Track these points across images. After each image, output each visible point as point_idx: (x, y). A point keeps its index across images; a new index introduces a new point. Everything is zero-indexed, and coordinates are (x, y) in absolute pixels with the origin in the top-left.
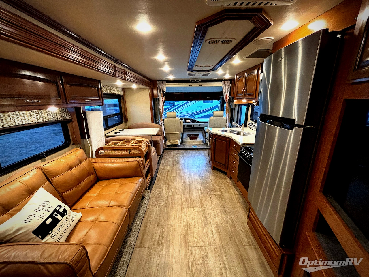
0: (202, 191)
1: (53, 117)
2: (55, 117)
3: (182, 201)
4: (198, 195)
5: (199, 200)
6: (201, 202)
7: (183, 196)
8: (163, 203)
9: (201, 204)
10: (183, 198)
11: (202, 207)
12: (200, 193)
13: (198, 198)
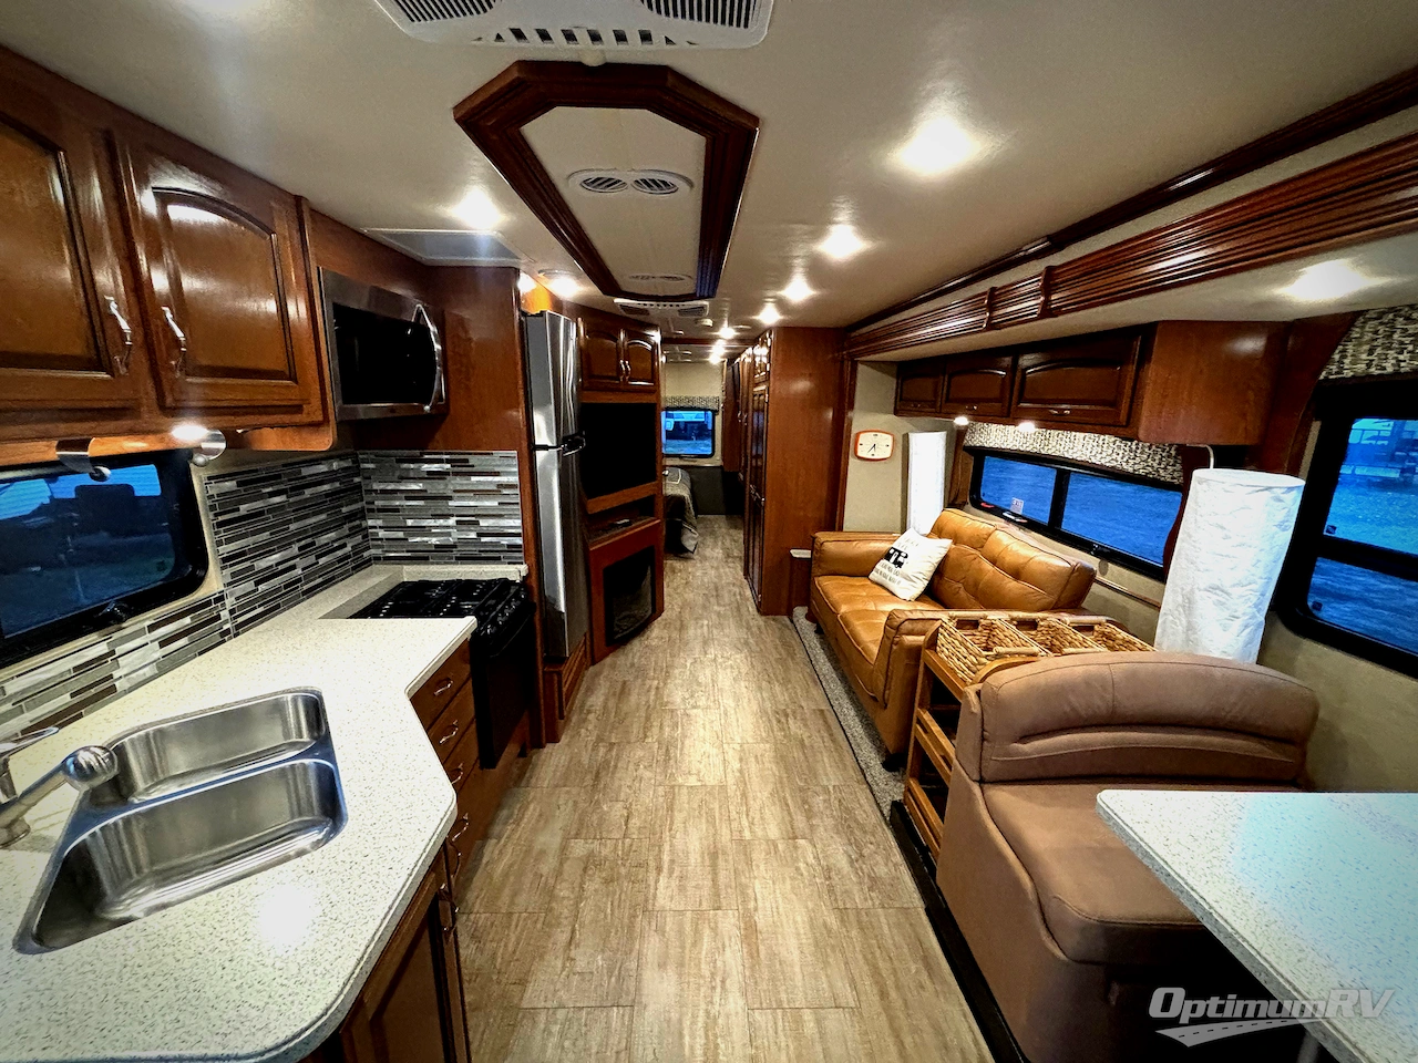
0: (652, 864)
1: (1160, 464)
2: (1165, 469)
3: (748, 811)
4: (678, 836)
5: (676, 813)
6: (671, 808)
7: (747, 835)
8: (818, 802)
9: (673, 798)
10: (745, 823)
11: (673, 787)
12: (667, 847)
13: (678, 824)
